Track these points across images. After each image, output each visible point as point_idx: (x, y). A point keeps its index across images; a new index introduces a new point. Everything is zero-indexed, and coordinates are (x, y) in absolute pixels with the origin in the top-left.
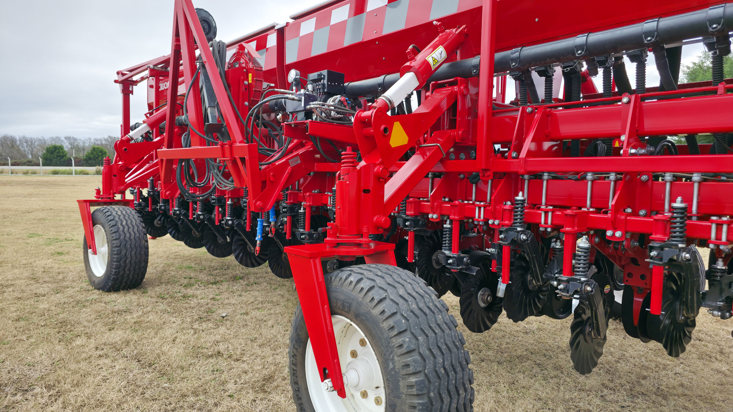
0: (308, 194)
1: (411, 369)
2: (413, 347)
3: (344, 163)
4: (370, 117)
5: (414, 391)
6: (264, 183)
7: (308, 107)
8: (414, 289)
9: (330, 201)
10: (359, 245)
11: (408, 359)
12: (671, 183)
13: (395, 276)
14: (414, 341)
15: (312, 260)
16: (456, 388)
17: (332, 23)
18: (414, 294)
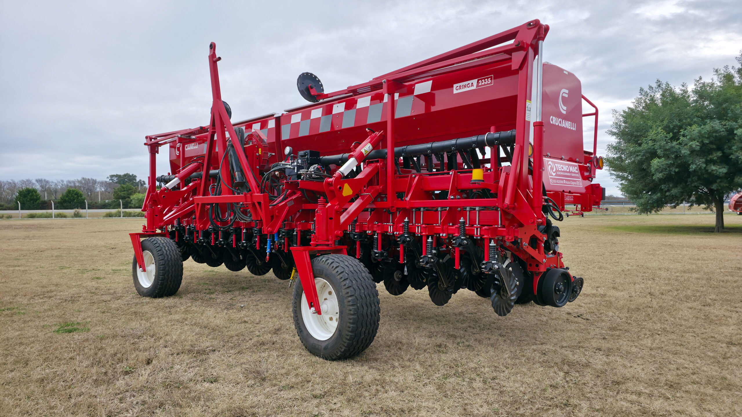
0: (299, 223)
1: (349, 294)
2: (350, 285)
3: (319, 205)
4: (332, 182)
5: (351, 303)
6: (272, 217)
7: (299, 172)
8: (353, 263)
9: (312, 227)
10: (328, 245)
11: (348, 290)
12: (469, 211)
13: (344, 258)
14: (351, 283)
15: (304, 252)
16: (370, 304)
17: (312, 118)
18: (352, 265)
